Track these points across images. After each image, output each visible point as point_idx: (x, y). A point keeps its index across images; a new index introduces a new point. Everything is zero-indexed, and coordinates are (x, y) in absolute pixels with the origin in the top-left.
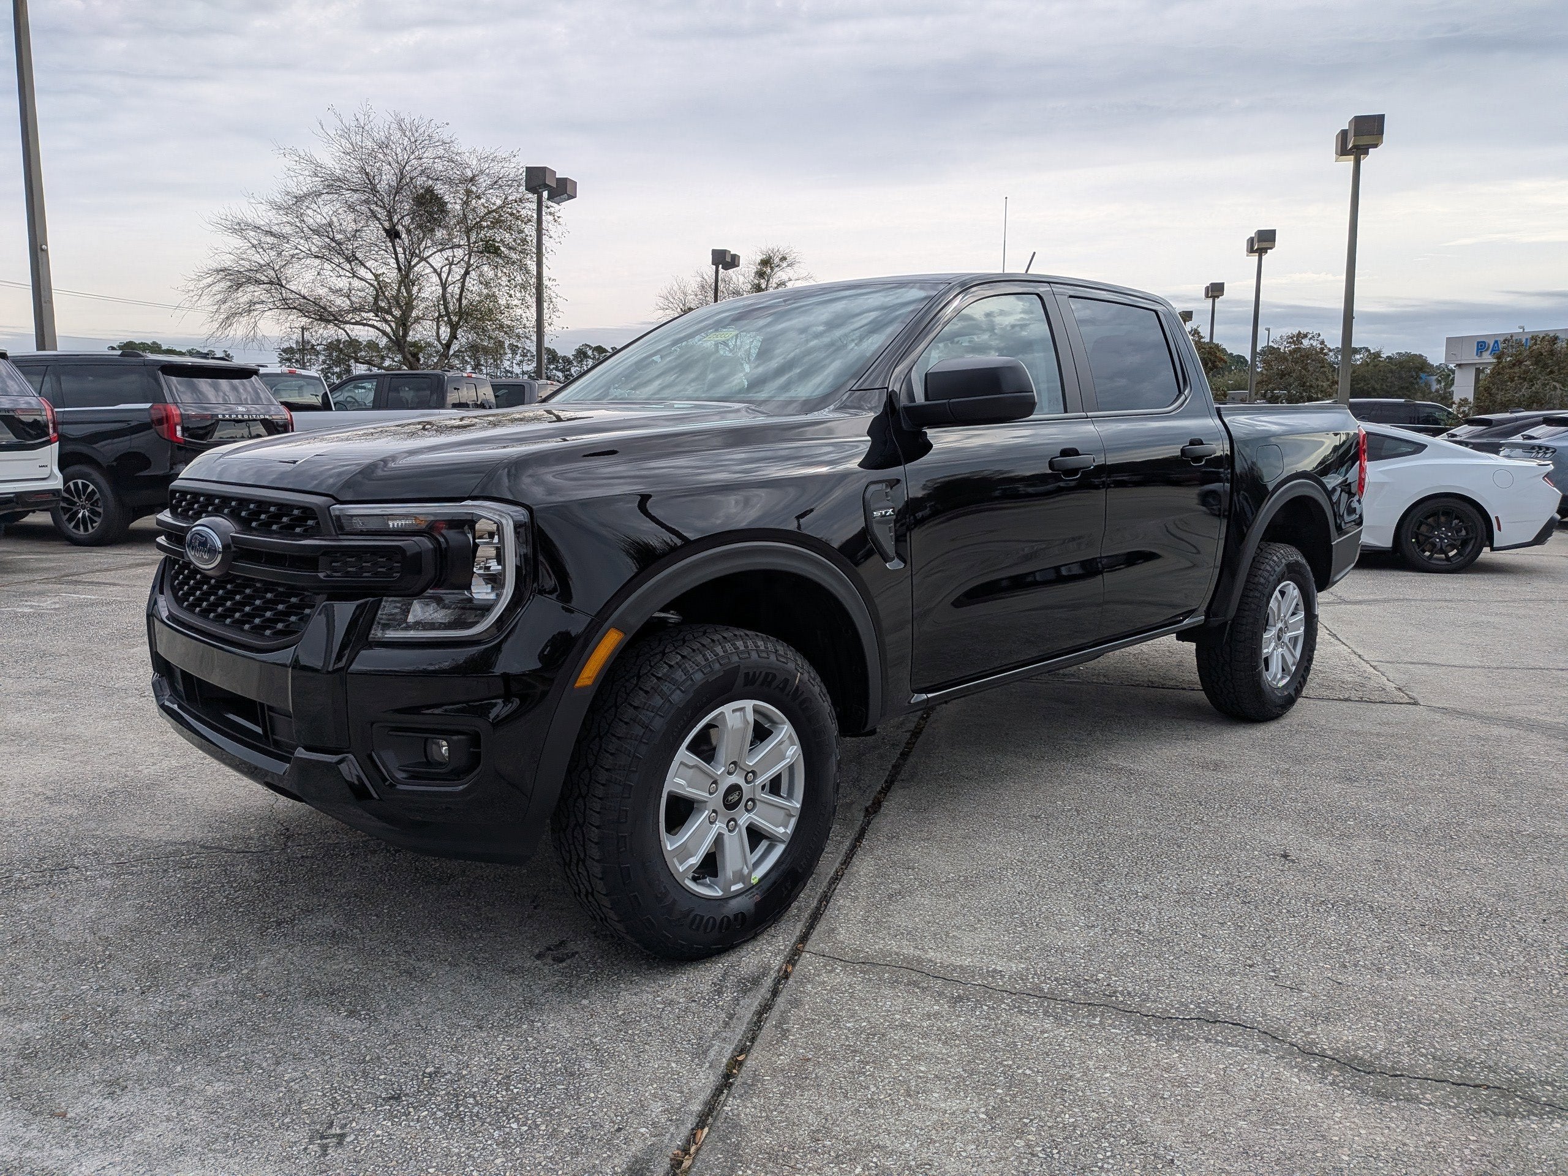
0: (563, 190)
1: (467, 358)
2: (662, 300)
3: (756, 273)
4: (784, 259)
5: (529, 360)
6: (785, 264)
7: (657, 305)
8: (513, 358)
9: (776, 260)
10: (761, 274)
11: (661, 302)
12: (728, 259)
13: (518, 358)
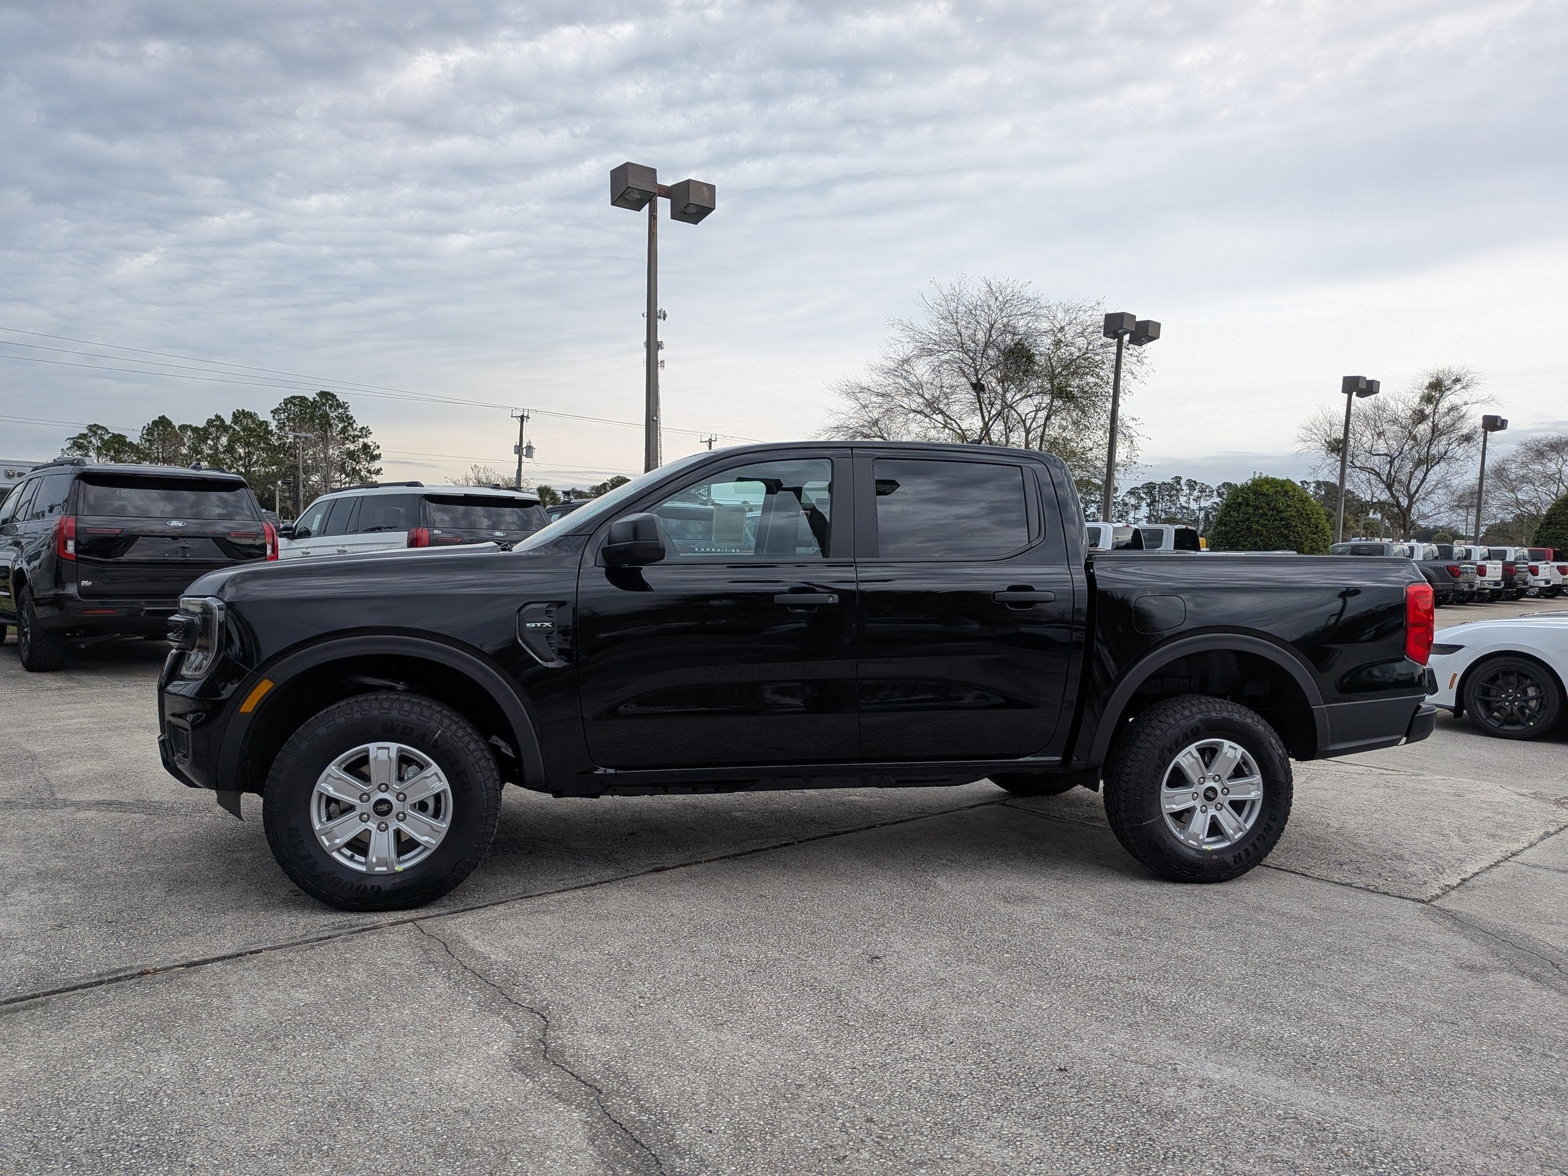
0: (1145, 332)
1: (1142, 495)
2: (1304, 431)
3: (1422, 398)
4: (1457, 380)
5: (1206, 496)
6: (1458, 386)
7: (1298, 437)
8: (1190, 494)
9: (1447, 383)
10: (1428, 399)
11: (1303, 433)
12: (1362, 386)
13: (1196, 493)
